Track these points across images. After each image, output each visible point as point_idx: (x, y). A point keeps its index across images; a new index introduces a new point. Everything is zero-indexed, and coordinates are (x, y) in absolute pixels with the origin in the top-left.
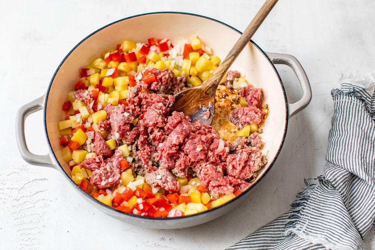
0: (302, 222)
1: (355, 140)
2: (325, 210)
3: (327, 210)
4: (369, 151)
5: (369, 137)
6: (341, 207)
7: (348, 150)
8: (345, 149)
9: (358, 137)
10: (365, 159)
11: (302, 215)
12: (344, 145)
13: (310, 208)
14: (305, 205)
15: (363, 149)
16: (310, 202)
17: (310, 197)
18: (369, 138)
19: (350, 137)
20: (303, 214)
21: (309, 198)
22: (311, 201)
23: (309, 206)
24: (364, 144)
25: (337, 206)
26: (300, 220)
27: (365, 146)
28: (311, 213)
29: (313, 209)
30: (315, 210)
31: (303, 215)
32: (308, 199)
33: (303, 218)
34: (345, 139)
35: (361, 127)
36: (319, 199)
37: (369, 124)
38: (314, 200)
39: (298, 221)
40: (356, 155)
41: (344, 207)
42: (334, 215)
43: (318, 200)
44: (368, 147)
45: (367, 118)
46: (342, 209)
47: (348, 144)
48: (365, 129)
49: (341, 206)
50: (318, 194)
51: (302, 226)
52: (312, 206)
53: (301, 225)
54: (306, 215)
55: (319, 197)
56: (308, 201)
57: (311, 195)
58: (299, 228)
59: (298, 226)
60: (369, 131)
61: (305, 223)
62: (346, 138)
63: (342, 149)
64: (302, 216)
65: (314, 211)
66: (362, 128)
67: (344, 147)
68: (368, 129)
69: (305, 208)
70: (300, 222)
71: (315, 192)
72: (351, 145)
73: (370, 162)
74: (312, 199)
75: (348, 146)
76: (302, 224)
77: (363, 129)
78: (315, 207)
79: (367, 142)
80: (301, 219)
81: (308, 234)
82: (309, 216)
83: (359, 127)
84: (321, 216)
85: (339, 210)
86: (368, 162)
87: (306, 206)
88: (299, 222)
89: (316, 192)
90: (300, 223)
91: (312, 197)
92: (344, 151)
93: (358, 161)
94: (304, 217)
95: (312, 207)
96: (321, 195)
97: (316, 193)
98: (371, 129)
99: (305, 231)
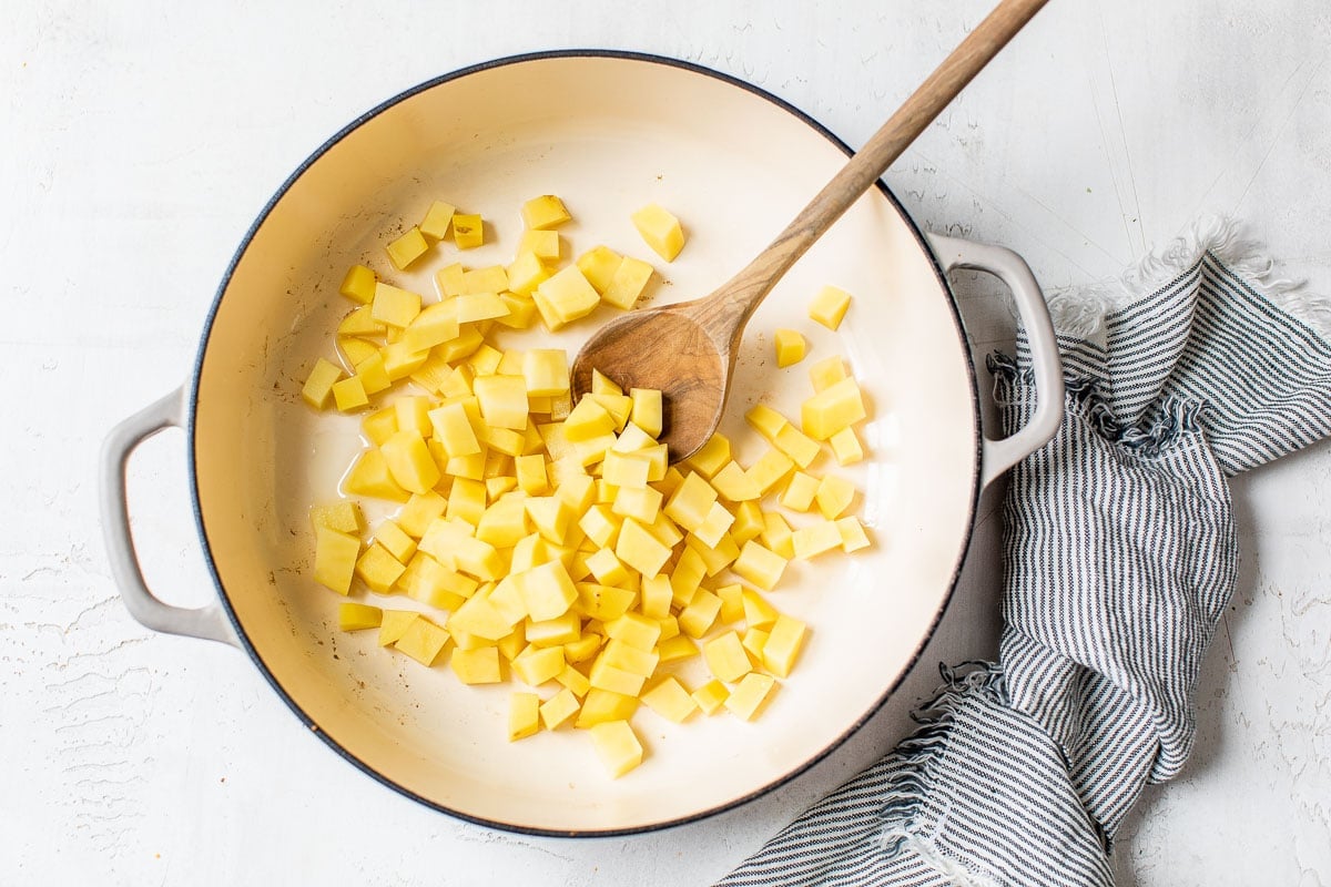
0: (933, 808)
1: (1078, 553)
2: (1003, 773)
3: (1008, 776)
4: (1126, 582)
5: (1119, 527)
6: (1053, 771)
7: (1062, 589)
8: (1052, 585)
9: (1087, 540)
10: (1119, 614)
11: (931, 779)
12: (1047, 571)
13: (954, 761)
14: (940, 750)
15: (1110, 580)
16: (954, 740)
17: (953, 721)
18: (1119, 534)
19: (1060, 540)
20: (934, 778)
21: (951, 724)
22: (958, 737)
23: (950, 754)
24: (1109, 561)
25: (1039, 768)
26: (925, 799)
27: (1113, 566)
28: (958, 777)
29: (964, 765)
30: (970, 768)
31: (936, 781)
32: (947, 728)
33: (934, 789)
34: (1046, 548)
35: (1088, 496)
36: (983, 729)
37: (1113, 485)
38: (967, 731)
39: (921, 801)
40: (1089, 608)
41: (1059, 770)
42: (1029, 799)
43: (980, 733)
44: (1122, 567)
45: (1103, 463)
46: (1055, 778)
47: (1060, 567)
48: (1102, 501)
49: (1050, 769)
50: (977, 710)
51: (933, 823)
52: (960, 753)
53: (929, 817)
54: (943, 783)
55: (982, 723)
56: (946, 737)
57: (957, 715)
58: (924, 829)
59: (920, 822)
60: (1115, 507)
61: (941, 813)
62: (1051, 545)
63: (1043, 582)
64: (932, 784)
65: (966, 772)
66: (1092, 501)
67: (1047, 579)
68: (1112, 502)
69: (938, 759)
70: (926, 804)
71: (969, 705)
72: (1070, 571)
73: (1136, 616)
74: (961, 727)
75: (1060, 575)
76: (933, 814)
77: (1097, 503)
78: (969, 758)
79: (1117, 551)
80: (929, 793)
81: (950, 852)
82: (952, 788)
83: (1085, 501)
84: (988, 792)
85: (1046, 782)
86: (1128, 622)
87: (941, 756)
88: (921, 807)
89: (973, 702)
90: (927, 810)
91: (960, 722)
92: (1052, 592)
93: (1100, 629)
94: (939, 787)
95: (960, 759)
96: (988, 715)
97: (972, 707)
98: (1121, 498)
99: (941, 839)
